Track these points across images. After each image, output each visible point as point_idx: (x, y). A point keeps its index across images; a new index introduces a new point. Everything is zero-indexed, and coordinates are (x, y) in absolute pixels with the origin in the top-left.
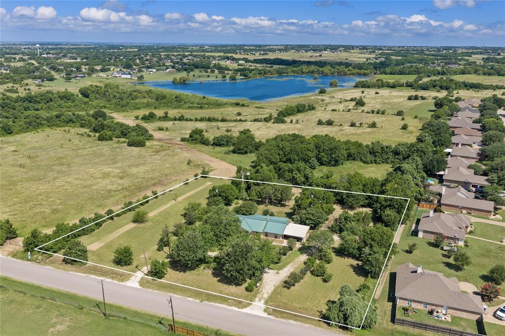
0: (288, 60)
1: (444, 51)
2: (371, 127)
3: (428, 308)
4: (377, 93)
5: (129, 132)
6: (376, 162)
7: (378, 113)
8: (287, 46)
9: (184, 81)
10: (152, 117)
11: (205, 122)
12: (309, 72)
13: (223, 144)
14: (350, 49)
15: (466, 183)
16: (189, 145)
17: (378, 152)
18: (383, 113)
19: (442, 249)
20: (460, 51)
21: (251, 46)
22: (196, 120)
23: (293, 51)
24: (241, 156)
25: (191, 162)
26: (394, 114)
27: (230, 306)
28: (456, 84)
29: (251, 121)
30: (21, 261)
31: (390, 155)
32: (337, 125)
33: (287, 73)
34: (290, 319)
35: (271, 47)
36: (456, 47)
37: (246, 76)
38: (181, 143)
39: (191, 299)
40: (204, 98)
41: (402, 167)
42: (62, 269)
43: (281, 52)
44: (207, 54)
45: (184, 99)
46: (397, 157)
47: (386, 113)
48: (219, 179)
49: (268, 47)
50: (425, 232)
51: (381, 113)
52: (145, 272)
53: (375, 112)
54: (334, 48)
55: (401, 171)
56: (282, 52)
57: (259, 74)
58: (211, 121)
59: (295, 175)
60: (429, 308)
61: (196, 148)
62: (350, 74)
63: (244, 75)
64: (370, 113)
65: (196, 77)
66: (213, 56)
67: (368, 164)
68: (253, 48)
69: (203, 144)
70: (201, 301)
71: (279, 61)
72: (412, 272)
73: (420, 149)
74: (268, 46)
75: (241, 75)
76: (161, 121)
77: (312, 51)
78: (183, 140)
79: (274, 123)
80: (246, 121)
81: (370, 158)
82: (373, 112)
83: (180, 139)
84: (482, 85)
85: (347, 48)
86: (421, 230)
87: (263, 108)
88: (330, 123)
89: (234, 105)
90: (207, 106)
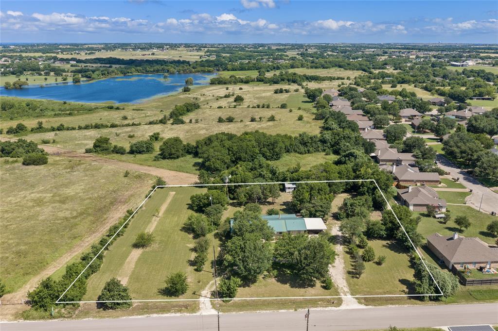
0: (123, 59)
1: (260, 48)
2: (271, 121)
3: (476, 266)
4: (241, 89)
5: (14, 149)
6: (309, 152)
7: (263, 107)
8: (106, 44)
9: (20, 86)
10: (22, 130)
11: (92, 130)
12: (154, 71)
13: (144, 151)
14: (175, 47)
15: (397, 160)
16: (101, 157)
17: (308, 142)
18: (268, 107)
19: (435, 217)
20: (274, 48)
21: (67, 44)
22: (80, 128)
23: (120, 49)
24: (176, 160)
25: (128, 174)
26: (278, 107)
27: (326, 307)
28: (300, 77)
29: (146, 124)
30: (42, 321)
31: (319, 144)
32: (238, 122)
33: (131, 73)
34: (387, 304)
35: (90, 46)
36: (269, 44)
37: (90, 77)
38: (87, 155)
39: (283, 311)
40: (65, 103)
41: (354, 153)
42: (107, 317)
43: (107, 51)
44: (24, 55)
45: (38, 106)
46: (325, 145)
47: (271, 107)
48: (178, 187)
49: (87, 46)
50: (415, 205)
51: (266, 107)
52: (210, 297)
53: (260, 107)
54: (160, 46)
55: (353, 156)
56: (109, 51)
57: (102, 74)
58: (99, 128)
59: (261, 172)
60: (478, 266)
61: (114, 158)
62: (195, 72)
63: (86, 77)
64: (255, 107)
65: (33, 81)
66: (35, 56)
67: (303, 154)
68: (68, 47)
69: (117, 153)
70: (296, 310)
71: (114, 60)
72: (448, 240)
73: (347, 136)
74: (85, 44)
75: (83, 76)
76: (35, 132)
77: (140, 50)
78: (88, 151)
79: (172, 124)
80: (140, 124)
81: (302, 148)
82: (258, 106)
83: (84, 151)
84: (319, 77)
85: (173, 46)
86: (411, 204)
87: (142, 110)
88: (230, 120)
89: (107, 109)
90: (76, 112)
